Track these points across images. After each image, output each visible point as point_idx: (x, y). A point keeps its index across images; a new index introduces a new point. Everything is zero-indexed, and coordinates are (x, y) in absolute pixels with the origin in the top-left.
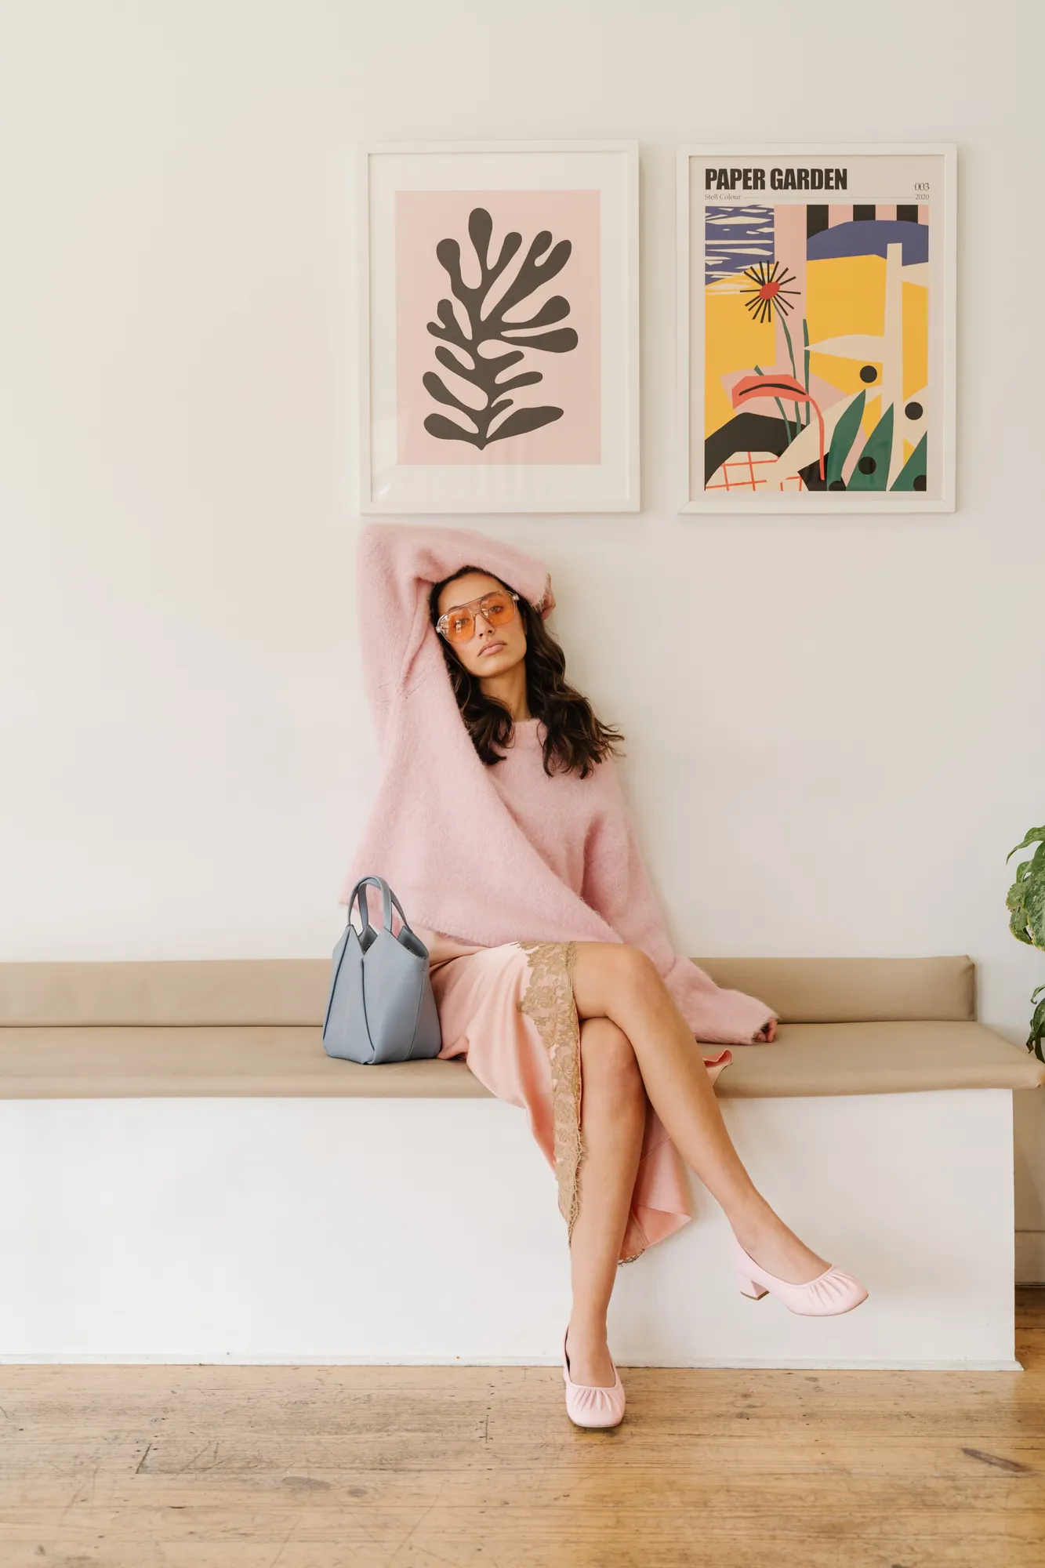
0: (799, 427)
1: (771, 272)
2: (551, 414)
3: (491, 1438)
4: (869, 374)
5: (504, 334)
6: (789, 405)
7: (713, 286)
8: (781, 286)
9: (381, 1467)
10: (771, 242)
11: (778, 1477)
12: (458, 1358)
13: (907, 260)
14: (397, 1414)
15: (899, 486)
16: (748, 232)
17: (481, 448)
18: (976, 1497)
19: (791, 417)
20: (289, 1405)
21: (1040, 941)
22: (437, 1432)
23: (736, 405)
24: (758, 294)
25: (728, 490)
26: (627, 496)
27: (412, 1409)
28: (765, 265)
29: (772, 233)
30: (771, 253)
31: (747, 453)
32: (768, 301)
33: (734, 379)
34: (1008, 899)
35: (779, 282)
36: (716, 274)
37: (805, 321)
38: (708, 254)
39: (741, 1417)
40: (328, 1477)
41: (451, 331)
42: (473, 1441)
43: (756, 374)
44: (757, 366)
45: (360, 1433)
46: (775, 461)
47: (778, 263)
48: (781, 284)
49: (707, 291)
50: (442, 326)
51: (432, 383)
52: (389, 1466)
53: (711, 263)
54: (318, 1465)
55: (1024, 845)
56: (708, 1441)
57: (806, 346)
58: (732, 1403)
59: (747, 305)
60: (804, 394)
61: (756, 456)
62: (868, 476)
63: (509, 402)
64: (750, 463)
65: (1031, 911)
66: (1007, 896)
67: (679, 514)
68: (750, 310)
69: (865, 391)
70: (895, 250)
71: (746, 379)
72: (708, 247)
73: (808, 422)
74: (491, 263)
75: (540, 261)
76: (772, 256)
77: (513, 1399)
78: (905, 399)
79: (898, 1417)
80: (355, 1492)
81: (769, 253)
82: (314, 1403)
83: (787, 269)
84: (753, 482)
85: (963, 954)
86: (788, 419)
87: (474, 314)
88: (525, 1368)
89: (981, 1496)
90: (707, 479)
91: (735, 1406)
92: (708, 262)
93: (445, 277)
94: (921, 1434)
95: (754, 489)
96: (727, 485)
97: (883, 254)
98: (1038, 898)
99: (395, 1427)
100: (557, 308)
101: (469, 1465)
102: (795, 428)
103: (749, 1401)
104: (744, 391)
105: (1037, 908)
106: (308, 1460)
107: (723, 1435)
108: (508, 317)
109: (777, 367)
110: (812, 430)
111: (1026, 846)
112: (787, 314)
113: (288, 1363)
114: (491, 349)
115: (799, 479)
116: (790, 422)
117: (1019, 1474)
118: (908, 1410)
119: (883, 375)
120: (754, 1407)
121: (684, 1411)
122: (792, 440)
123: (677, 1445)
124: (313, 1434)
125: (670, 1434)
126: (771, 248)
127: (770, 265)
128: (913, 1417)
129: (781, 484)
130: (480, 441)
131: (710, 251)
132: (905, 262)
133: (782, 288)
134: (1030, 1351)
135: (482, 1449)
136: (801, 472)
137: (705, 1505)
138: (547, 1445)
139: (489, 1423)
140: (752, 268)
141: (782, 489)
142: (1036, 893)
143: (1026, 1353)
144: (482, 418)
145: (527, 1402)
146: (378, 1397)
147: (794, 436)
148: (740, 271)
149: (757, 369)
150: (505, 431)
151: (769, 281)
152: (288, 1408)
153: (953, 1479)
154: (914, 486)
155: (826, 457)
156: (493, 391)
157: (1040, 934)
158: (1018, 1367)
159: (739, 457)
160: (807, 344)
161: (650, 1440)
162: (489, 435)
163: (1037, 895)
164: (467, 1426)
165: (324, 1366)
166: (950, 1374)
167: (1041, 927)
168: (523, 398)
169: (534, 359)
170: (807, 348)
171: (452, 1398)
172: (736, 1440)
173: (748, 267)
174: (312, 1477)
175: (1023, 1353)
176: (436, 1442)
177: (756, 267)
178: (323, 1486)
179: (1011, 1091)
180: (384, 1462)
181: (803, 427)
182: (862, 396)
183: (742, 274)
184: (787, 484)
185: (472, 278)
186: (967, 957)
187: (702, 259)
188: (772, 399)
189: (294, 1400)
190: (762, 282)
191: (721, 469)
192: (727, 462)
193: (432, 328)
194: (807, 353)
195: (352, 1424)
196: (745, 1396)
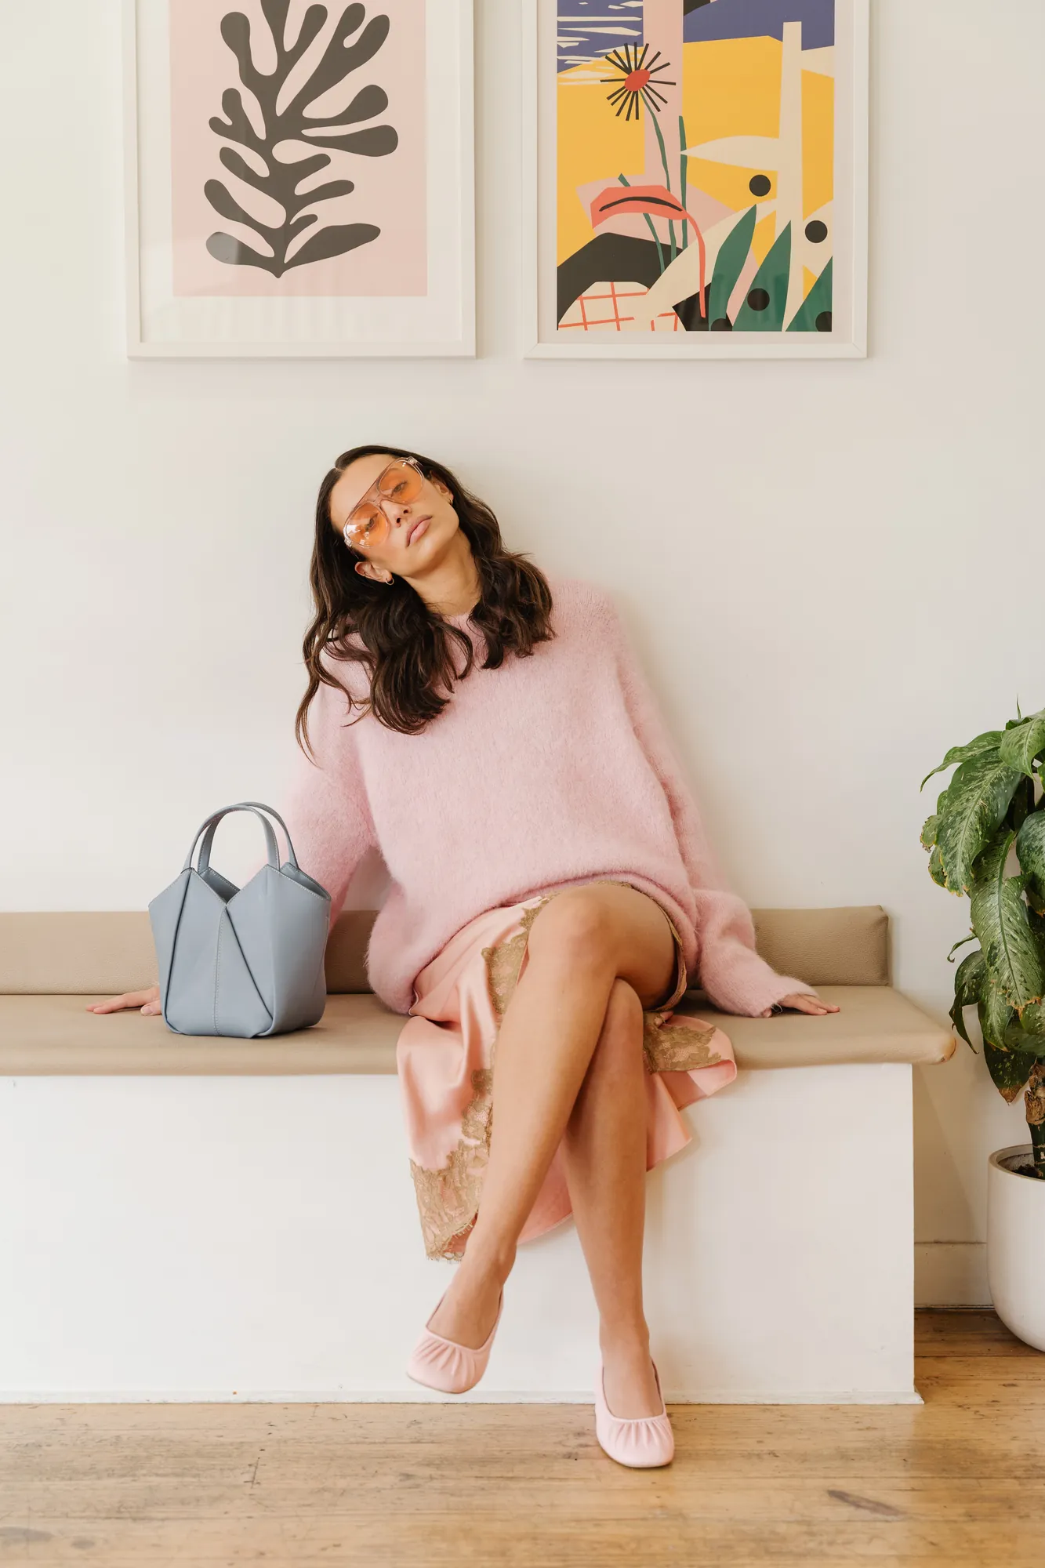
0: (674, 252)
1: (639, 56)
2: (364, 234)
3: (258, 1483)
4: (760, 185)
5: (306, 132)
6: (661, 223)
7: (568, 74)
8: (652, 75)
9: (118, 1515)
10: (639, 19)
11: (597, 1522)
12: (235, 1393)
13: (808, 43)
14: (149, 1458)
15: (799, 325)
16: (610, 7)
17: (278, 275)
18: (831, 1543)
19: (665, 240)
20: (18, 1448)
21: (954, 884)
22: (194, 1476)
23: (596, 222)
24: (622, 84)
25: (586, 329)
26: (461, 337)
27: (168, 1451)
28: (631, 48)
29: (641, 8)
30: (639, 33)
31: (609, 283)
32: (636, 93)
33: (594, 191)
34: (923, 835)
35: (649, 70)
36: (570, 59)
37: (681, 119)
38: (560, 33)
39: (569, 1457)
40: (52, 1527)
41: (239, 129)
42: (236, 1487)
43: (621, 185)
44: (622, 174)
45: (99, 1478)
46: (644, 294)
47: (647, 45)
48: (652, 72)
49: (559, 80)
50: (228, 122)
51: (216, 193)
52: (127, 1515)
53: (564, 45)
54: (41, 1514)
55: (941, 769)
56: (522, 1484)
57: (682, 150)
58: (560, 1443)
59: (609, 98)
60: (680, 210)
61: (621, 287)
62: (759, 313)
63: (312, 219)
64: (614, 296)
65: (944, 848)
66: (921, 831)
67: (525, 359)
68: (612, 104)
69: (755, 206)
70: (793, 30)
71: (608, 191)
72: (560, 24)
73: (685, 245)
74: (290, 43)
75: (350, 41)
76: (641, 37)
77: (294, 1439)
78: (804, 218)
79: (759, 1456)
80: (81, 1544)
81: (636, 33)
82: (49, 1446)
83: (659, 53)
84: (617, 320)
85: (875, 904)
86: (661, 242)
87: (268, 105)
88: (316, 1405)
89: (839, 1541)
90: (560, 315)
91: (564, 1446)
92: (560, 44)
93: (232, 60)
94: (783, 1474)
95: (619, 329)
96: (585, 324)
97: (779, 36)
98: (953, 831)
99: (144, 1472)
100: (372, 100)
101: (226, 1513)
102: (669, 253)
103: (582, 1440)
104: (606, 206)
105: (952, 844)
106: (30, 1509)
107: (542, 1478)
108: (311, 111)
109: (647, 176)
110: (690, 254)
111: (944, 769)
112: (659, 110)
113: (24, 1400)
114: (289, 152)
115: (674, 317)
116: (664, 246)
117: (890, 1518)
118: (771, 1449)
119: (777, 186)
120: (587, 1446)
121: (501, 1451)
122: (666, 268)
123: (483, 1489)
124: (41, 1480)
125: (477, 1477)
126: (638, 26)
127: (638, 48)
128: (777, 1456)
129: (652, 323)
130: (276, 266)
131: (563, 30)
132: (805, 46)
133: (653, 77)
134: (937, 1382)
135: (245, 1494)
136: (676, 307)
137: (503, 1554)
138: (324, 1490)
139: (259, 1467)
140: (615, 52)
141: (653, 329)
142: (951, 826)
143: (932, 1384)
144: (279, 238)
145: (311, 1443)
146: (128, 1439)
147: (668, 262)
148: (600, 55)
149: (622, 179)
150: (309, 254)
151: (637, 68)
152: (17, 1452)
153: (809, 1523)
154: (817, 326)
155: (707, 289)
156: (292, 204)
157: (954, 876)
158: (917, 1399)
159: (599, 288)
160: (683, 147)
161: (451, 1484)
162: (286, 261)
163: (953, 828)
164: (232, 1470)
165: (69, 1404)
166: (834, 1408)
167: (955, 867)
168: (330, 214)
169: (343, 165)
170: (684, 153)
171: (221, 1439)
172: (556, 1483)
173: (611, 50)
174: (32, 1527)
175: (923, 1384)
176: (191, 1487)
177: (621, 50)
178: (43, 1537)
179: (911, 1066)
180: (123, 1510)
181: (679, 251)
182: (753, 212)
183: (603, 59)
184: (658, 322)
185: (265, 62)
186: (881, 908)
187: (553, 40)
188: (641, 216)
189: (25, 1442)
190: (627, 70)
191: (577, 303)
192: (584, 294)
193: (215, 124)
194: (684, 159)
195: (91, 1469)
196: (579, 1434)
